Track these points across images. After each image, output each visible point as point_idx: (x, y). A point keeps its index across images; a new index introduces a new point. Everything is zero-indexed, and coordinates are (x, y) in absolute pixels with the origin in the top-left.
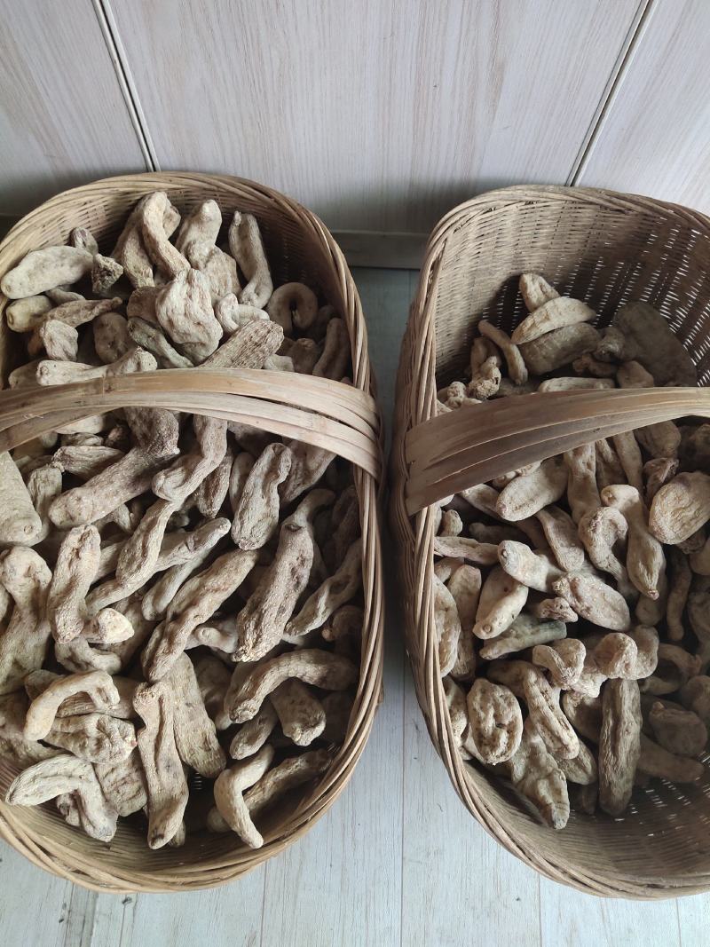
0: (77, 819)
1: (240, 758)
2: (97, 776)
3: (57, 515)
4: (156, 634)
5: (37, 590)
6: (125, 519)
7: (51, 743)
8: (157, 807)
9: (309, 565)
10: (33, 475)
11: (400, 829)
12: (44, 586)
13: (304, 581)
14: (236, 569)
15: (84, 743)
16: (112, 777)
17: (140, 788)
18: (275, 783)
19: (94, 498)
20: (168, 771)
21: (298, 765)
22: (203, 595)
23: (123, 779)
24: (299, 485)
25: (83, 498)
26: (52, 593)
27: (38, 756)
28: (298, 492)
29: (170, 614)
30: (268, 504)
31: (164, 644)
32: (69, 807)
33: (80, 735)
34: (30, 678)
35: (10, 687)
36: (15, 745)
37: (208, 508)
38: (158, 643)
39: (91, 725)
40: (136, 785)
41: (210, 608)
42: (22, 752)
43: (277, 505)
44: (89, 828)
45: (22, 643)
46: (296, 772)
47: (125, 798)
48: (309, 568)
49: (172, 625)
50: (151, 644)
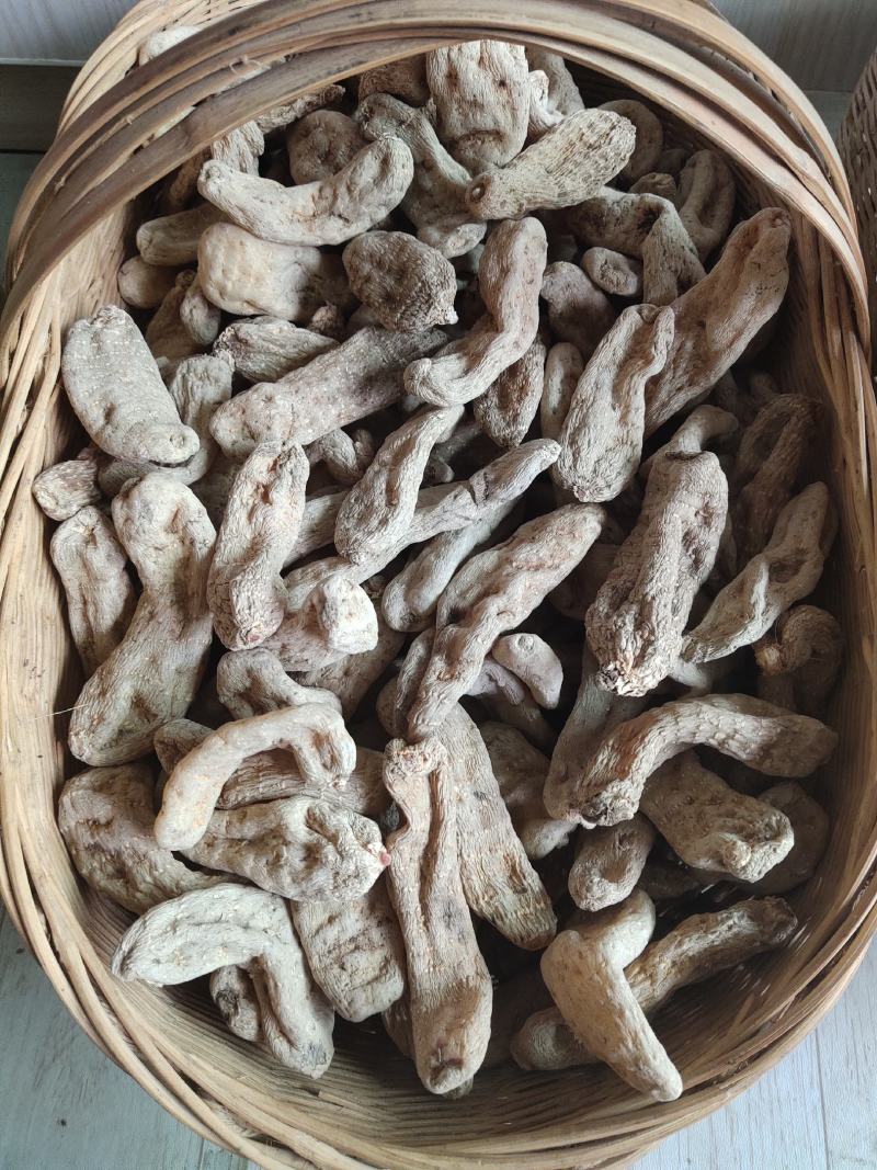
0: (254, 1024)
1: (597, 906)
2: (297, 934)
3: (226, 429)
4: (418, 650)
5: (185, 563)
6: (347, 451)
7: (203, 861)
8: (428, 1003)
9: (720, 524)
10: (182, 368)
11: (817, 1093)
12: (201, 551)
13: (709, 559)
14: (571, 532)
15: (278, 857)
16: (332, 934)
17: (387, 961)
18: (674, 963)
19: (294, 400)
20: (448, 926)
21: (734, 924)
22: (511, 576)
23: (353, 939)
24: (679, 389)
25: (277, 397)
26: (218, 561)
27: (177, 885)
28: (677, 404)
29: (444, 612)
30: (623, 420)
31: (439, 664)
32: (236, 997)
33: (270, 841)
34: (166, 728)
35: (123, 750)
36: (130, 863)
37: (508, 425)
38: (424, 665)
39: (294, 816)
40: (378, 957)
41: (526, 598)
42: (144, 878)
43: (640, 423)
44: (279, 1045)
45: (154, 661)
46: (726, 941)
47: (358, 981)
48: (720, 532)
49: (452, 629)
50: (410, 666)
